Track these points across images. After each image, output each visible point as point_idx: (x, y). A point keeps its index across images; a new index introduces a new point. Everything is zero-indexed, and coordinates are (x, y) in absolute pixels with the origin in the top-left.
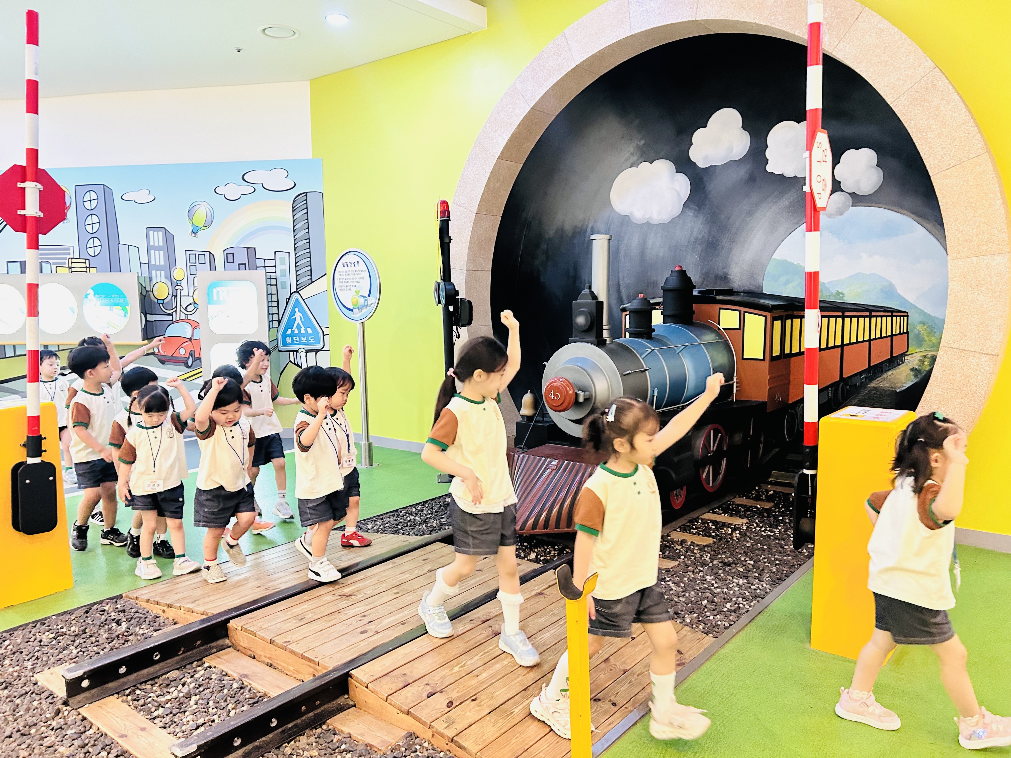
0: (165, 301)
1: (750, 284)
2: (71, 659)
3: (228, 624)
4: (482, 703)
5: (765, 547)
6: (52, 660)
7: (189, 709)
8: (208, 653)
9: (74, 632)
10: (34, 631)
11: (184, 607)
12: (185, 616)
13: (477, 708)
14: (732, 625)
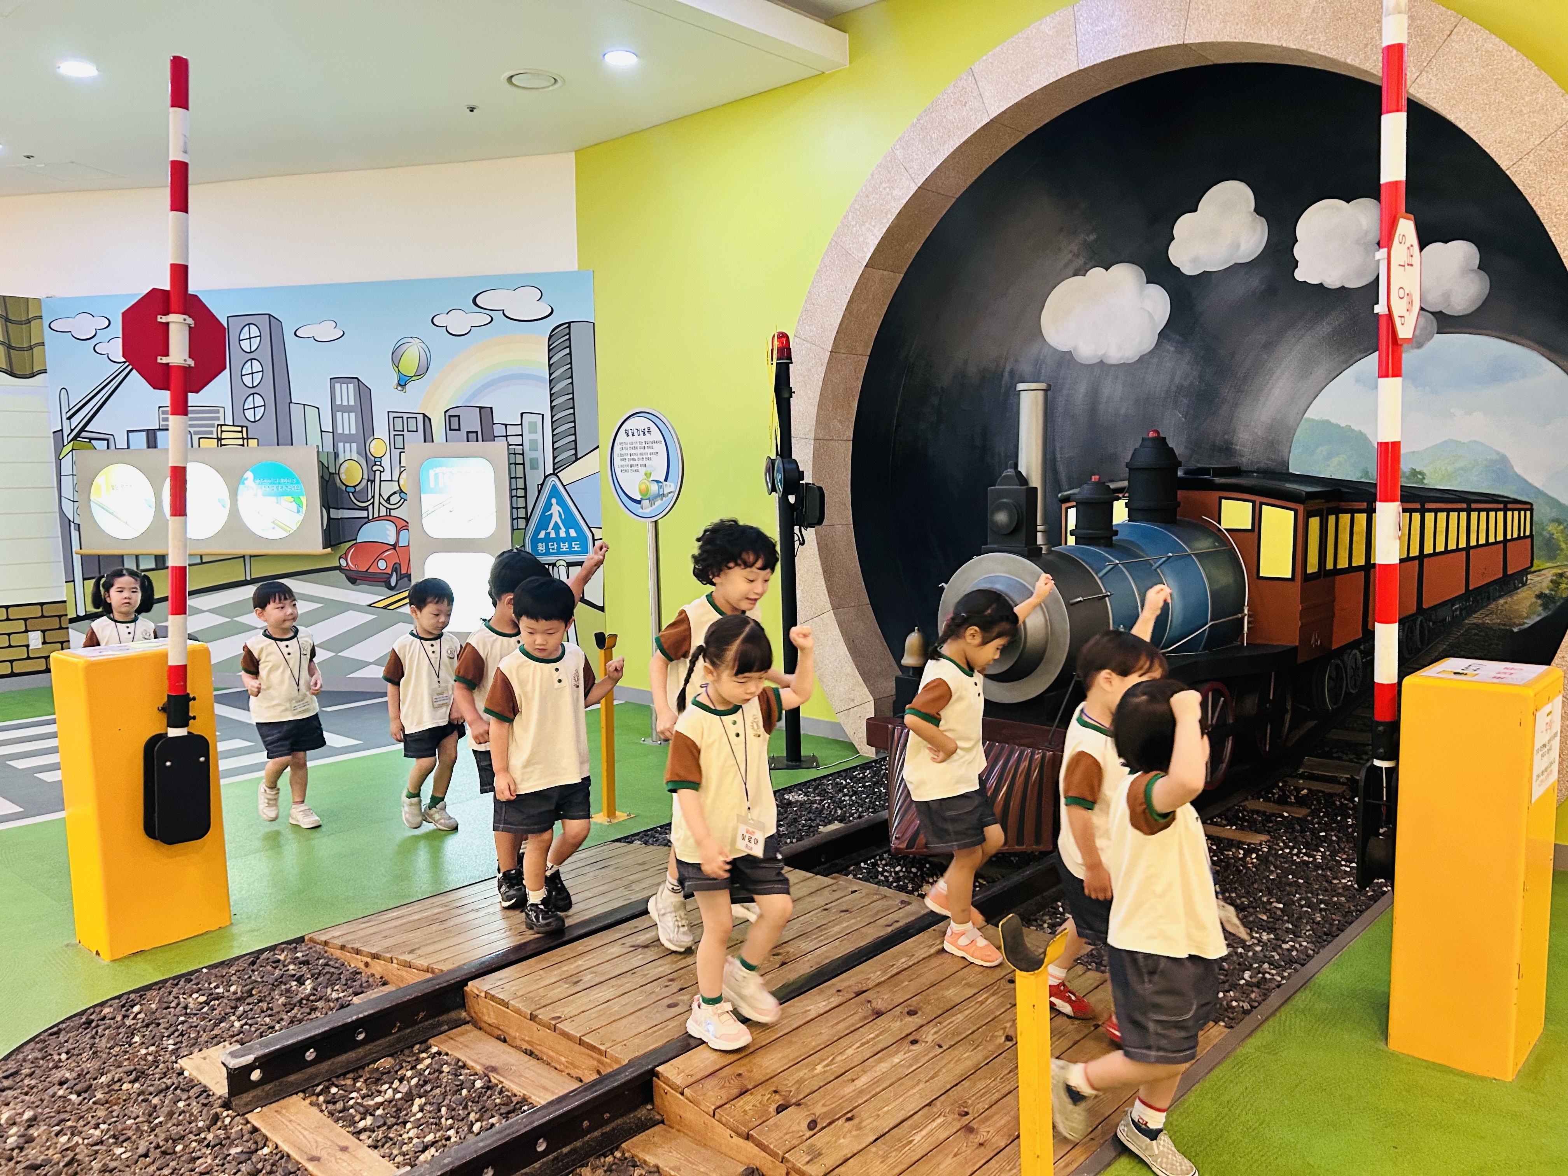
0: (358, 488)
1: (1269, 459)
2: (232, 1036)
3: (465, 988)
4: (864, 1124)
5: (1301, 881)
6: (204, 1037)
7: (412, 1119)
8: (436, 1032)
9: (235, 993)
10: (175, 991)
11: (397, 959)
12: (399, 972)
13: (854, 1133)
14: (1256, 1007)
